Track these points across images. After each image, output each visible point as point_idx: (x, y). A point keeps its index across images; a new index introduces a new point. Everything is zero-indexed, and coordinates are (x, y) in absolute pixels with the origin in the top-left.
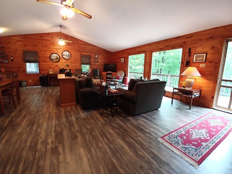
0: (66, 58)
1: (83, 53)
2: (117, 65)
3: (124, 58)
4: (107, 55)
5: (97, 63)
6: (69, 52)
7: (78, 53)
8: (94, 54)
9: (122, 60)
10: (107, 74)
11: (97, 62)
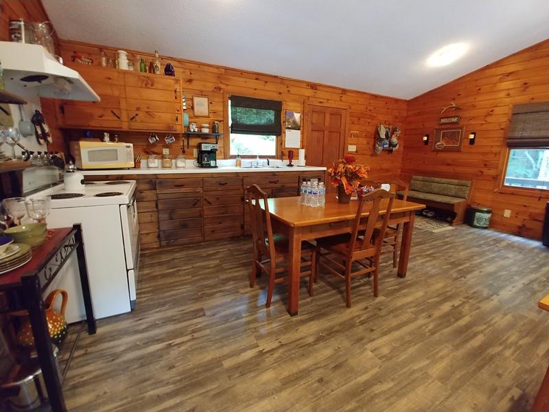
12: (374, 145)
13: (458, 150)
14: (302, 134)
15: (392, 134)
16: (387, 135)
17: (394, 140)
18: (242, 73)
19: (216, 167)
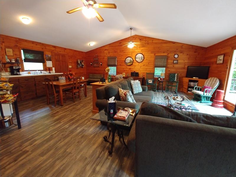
0: (139, 61)
1: (157, 53)
2: (210, 68)
3: (225, 55)
4: (195, 52)
5: (176, 66)
6: (143, 54)
7: (153, 55)
8: (174, 54)
9: (220, 59)
10: (190, 81)
11: (177, 63)
12: (77, 66)
13: (98, 67)
14: (52, 62)
15: (82, 62)
16: (80, 62)
17: (83, 64)
18: (26, 41)
19: (20, 75)
